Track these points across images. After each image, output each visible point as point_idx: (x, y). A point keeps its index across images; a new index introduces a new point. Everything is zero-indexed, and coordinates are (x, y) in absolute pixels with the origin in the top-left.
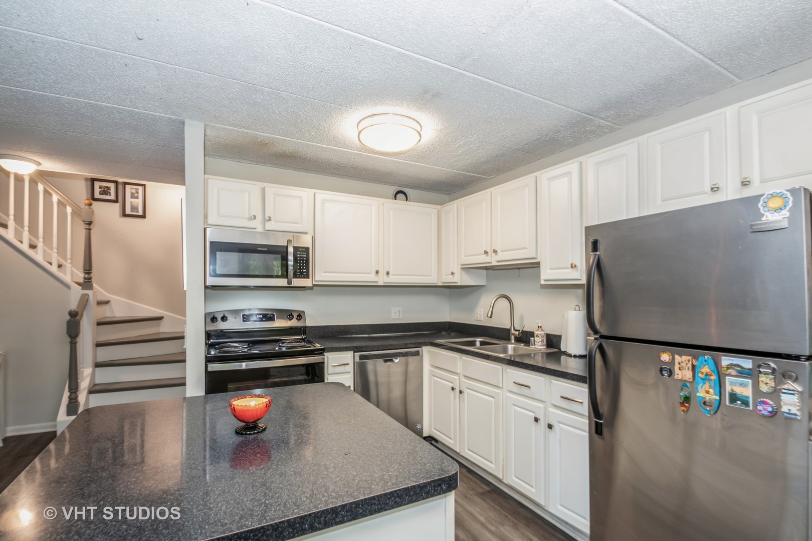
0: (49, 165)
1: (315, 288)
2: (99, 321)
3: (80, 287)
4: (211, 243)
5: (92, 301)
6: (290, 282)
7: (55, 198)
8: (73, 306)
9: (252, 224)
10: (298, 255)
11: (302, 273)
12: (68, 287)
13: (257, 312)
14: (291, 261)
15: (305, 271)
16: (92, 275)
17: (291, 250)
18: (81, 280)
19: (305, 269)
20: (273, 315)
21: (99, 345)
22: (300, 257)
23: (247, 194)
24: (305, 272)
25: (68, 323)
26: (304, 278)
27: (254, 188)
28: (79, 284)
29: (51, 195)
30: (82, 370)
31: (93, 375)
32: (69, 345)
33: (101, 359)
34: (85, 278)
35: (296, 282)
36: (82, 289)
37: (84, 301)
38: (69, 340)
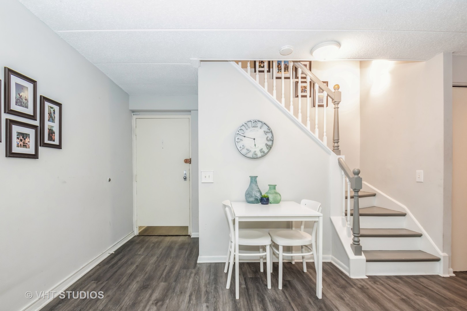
34: (334, 147)
36: (337, 155)
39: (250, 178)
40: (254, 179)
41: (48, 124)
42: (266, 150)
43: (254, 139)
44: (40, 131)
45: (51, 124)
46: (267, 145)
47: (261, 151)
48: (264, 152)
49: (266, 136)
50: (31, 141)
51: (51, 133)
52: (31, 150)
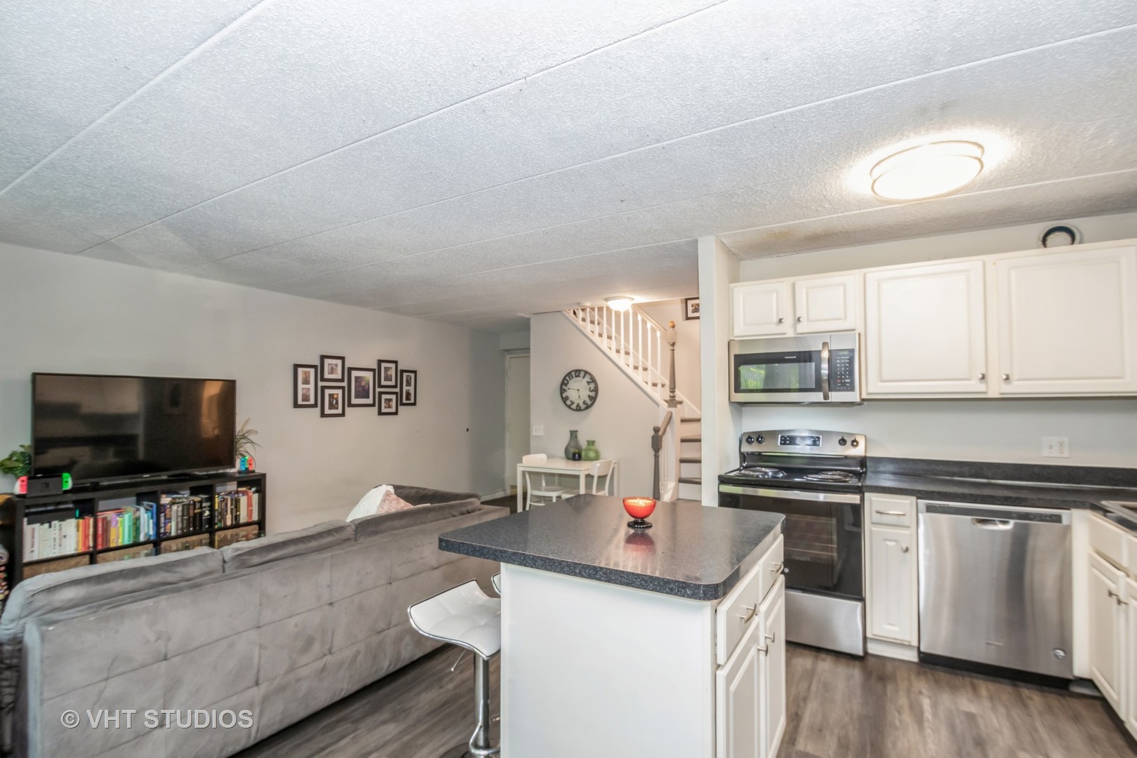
0: (641, 299)
1: (865, 403)
2: (684, 438)
3: (667, 404)
4: (735, 356)
5: (676, 419)
6: (826, 397)
7: (649, 325)
8: (660, 423)
9: (780, 329)
10: (838, 361)
11: (843, 384)
12: (658, 405)
13: (807, 434)
14: (824, 370)
15: (848, 381)
16: (676, 393)
17: (825, 355)
18: (668, 398)
19: (847, 379)
20: (819, 438)
21: (682, 461)
22: (840, 363)
23: (775, 295)
24: (848, 383)
25: (653, 438)
26: (847, 390)
27: (783, 286)
28: (666, 401)
29: (646, 322)
30: (666, 482)
31: (676, 490)
32: (653, 457)
33: (684, 476)
34: (671, 397)
35: (835, 396)
36: (669, 406)
37: (670, 419)
38: (653, 453)
39: (569, 433)
40: (574, 434)
41: (405, 388)
42: (589, 402)
43: (578, 390)
44: (399, 395)
45: (408, 388)
46: (589, 396)
47: (584, 403)
48: (587, 404)
49: (589, 386)
50: (393, 404)
51: (408, 394)
52: (393, 410)
